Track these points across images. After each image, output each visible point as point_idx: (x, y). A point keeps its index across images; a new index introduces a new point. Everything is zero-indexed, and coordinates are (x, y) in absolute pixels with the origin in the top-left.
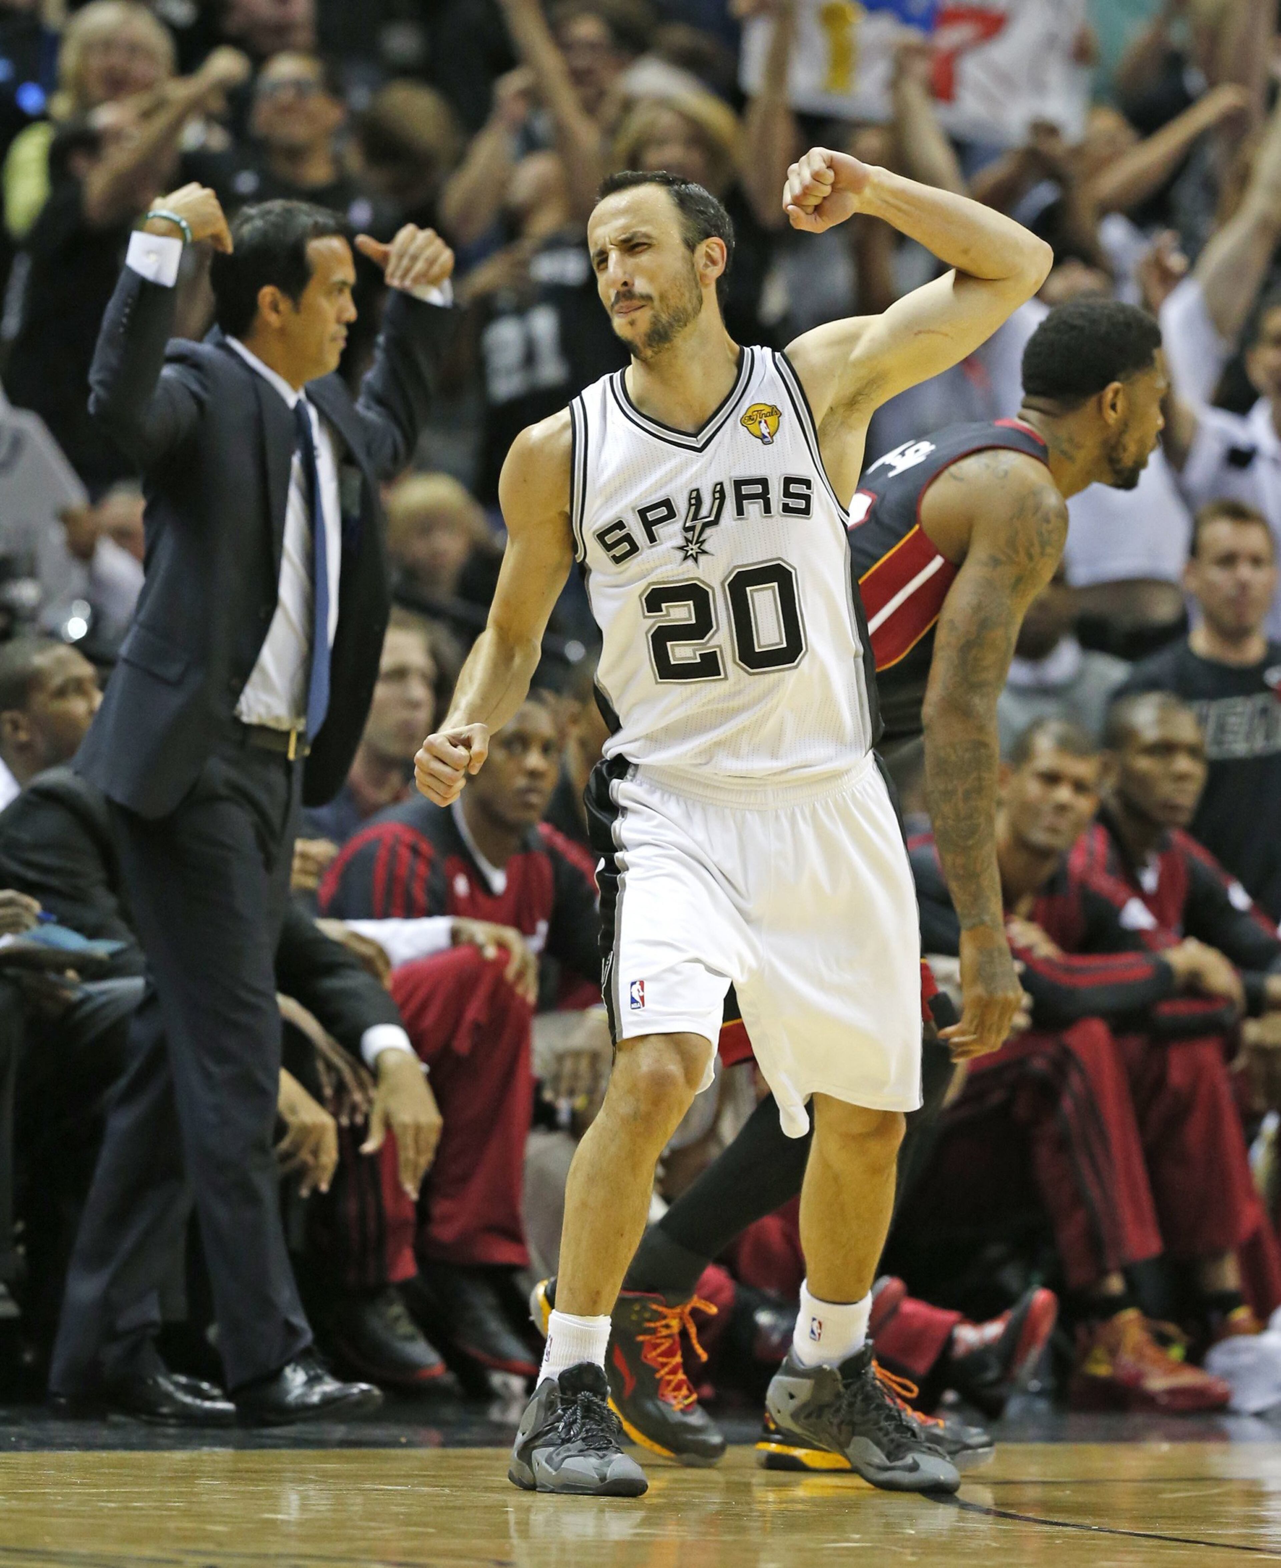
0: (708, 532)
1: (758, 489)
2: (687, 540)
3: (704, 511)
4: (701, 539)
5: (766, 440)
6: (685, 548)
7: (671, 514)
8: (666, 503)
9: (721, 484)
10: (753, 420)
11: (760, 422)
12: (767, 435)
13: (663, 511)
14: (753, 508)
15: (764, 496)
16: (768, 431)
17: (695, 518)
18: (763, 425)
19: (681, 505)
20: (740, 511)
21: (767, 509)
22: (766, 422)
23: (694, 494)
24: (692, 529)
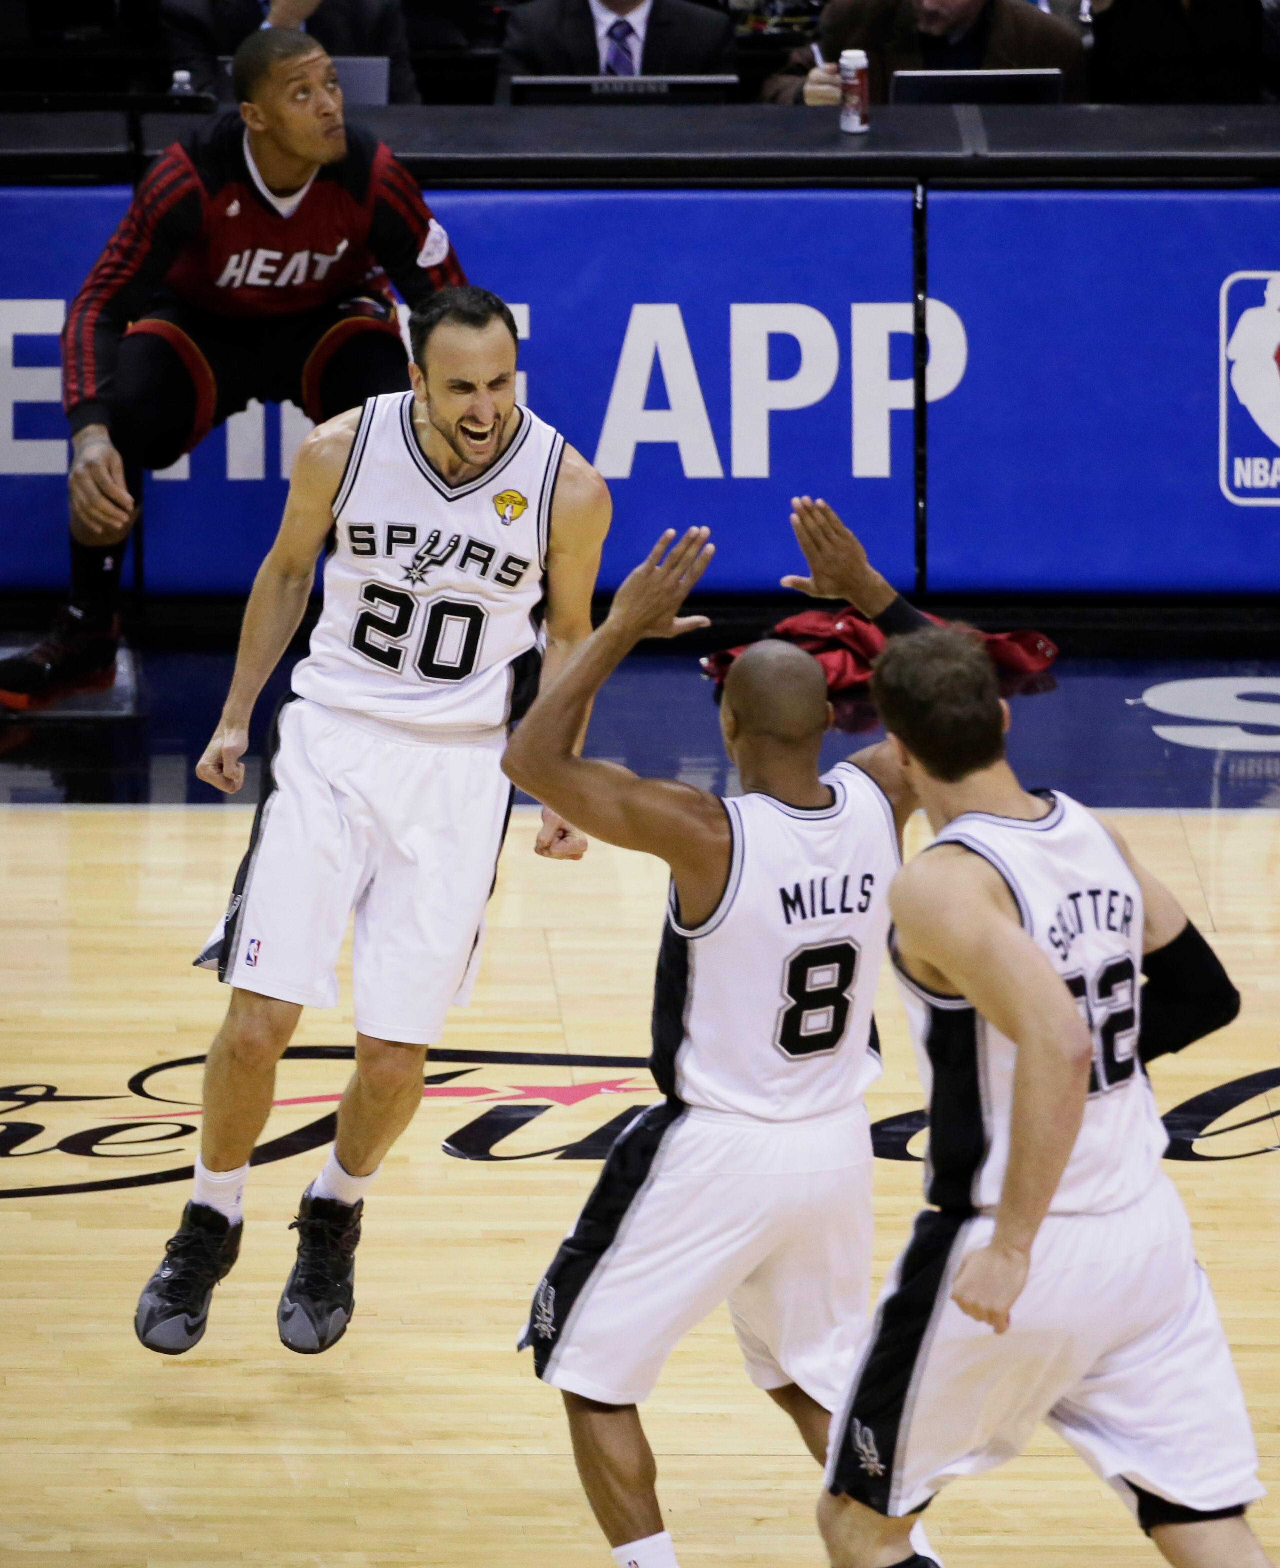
0: (432, 567)
1: (485, 554)
2: (414, 566)
3: (436, 551)
4: (425, 570)
5: (505, 521)
6: (410, 571)
7: (412, 540)
8: (413, 530)
9: (459, 537)
10: (503, 501)
11: (507, 506)
12: (508, 517)
13: (408, 535)
14: (474, 567)
15: (486, 562)
16: (510, 515)
17: (428, 552)
18: (509, 508)
19: (422, 537)
20: (462, 564)
21: (483, 572)
22: (512, 507)
23: (435, 534)
24: (421, 559)
